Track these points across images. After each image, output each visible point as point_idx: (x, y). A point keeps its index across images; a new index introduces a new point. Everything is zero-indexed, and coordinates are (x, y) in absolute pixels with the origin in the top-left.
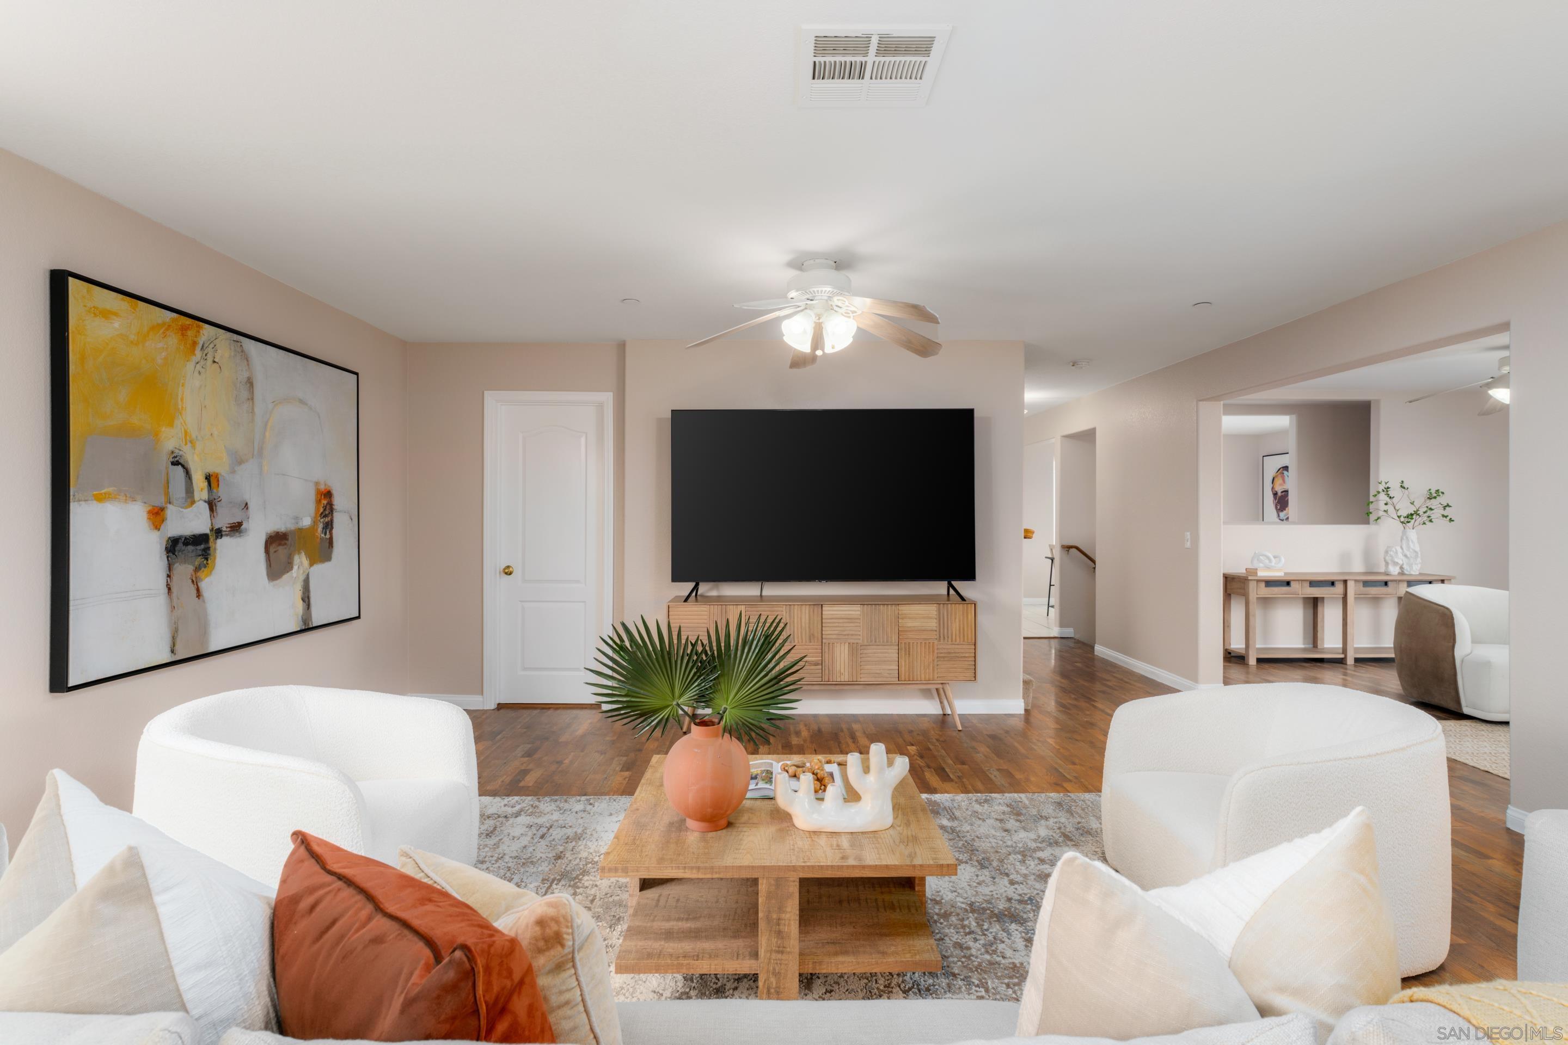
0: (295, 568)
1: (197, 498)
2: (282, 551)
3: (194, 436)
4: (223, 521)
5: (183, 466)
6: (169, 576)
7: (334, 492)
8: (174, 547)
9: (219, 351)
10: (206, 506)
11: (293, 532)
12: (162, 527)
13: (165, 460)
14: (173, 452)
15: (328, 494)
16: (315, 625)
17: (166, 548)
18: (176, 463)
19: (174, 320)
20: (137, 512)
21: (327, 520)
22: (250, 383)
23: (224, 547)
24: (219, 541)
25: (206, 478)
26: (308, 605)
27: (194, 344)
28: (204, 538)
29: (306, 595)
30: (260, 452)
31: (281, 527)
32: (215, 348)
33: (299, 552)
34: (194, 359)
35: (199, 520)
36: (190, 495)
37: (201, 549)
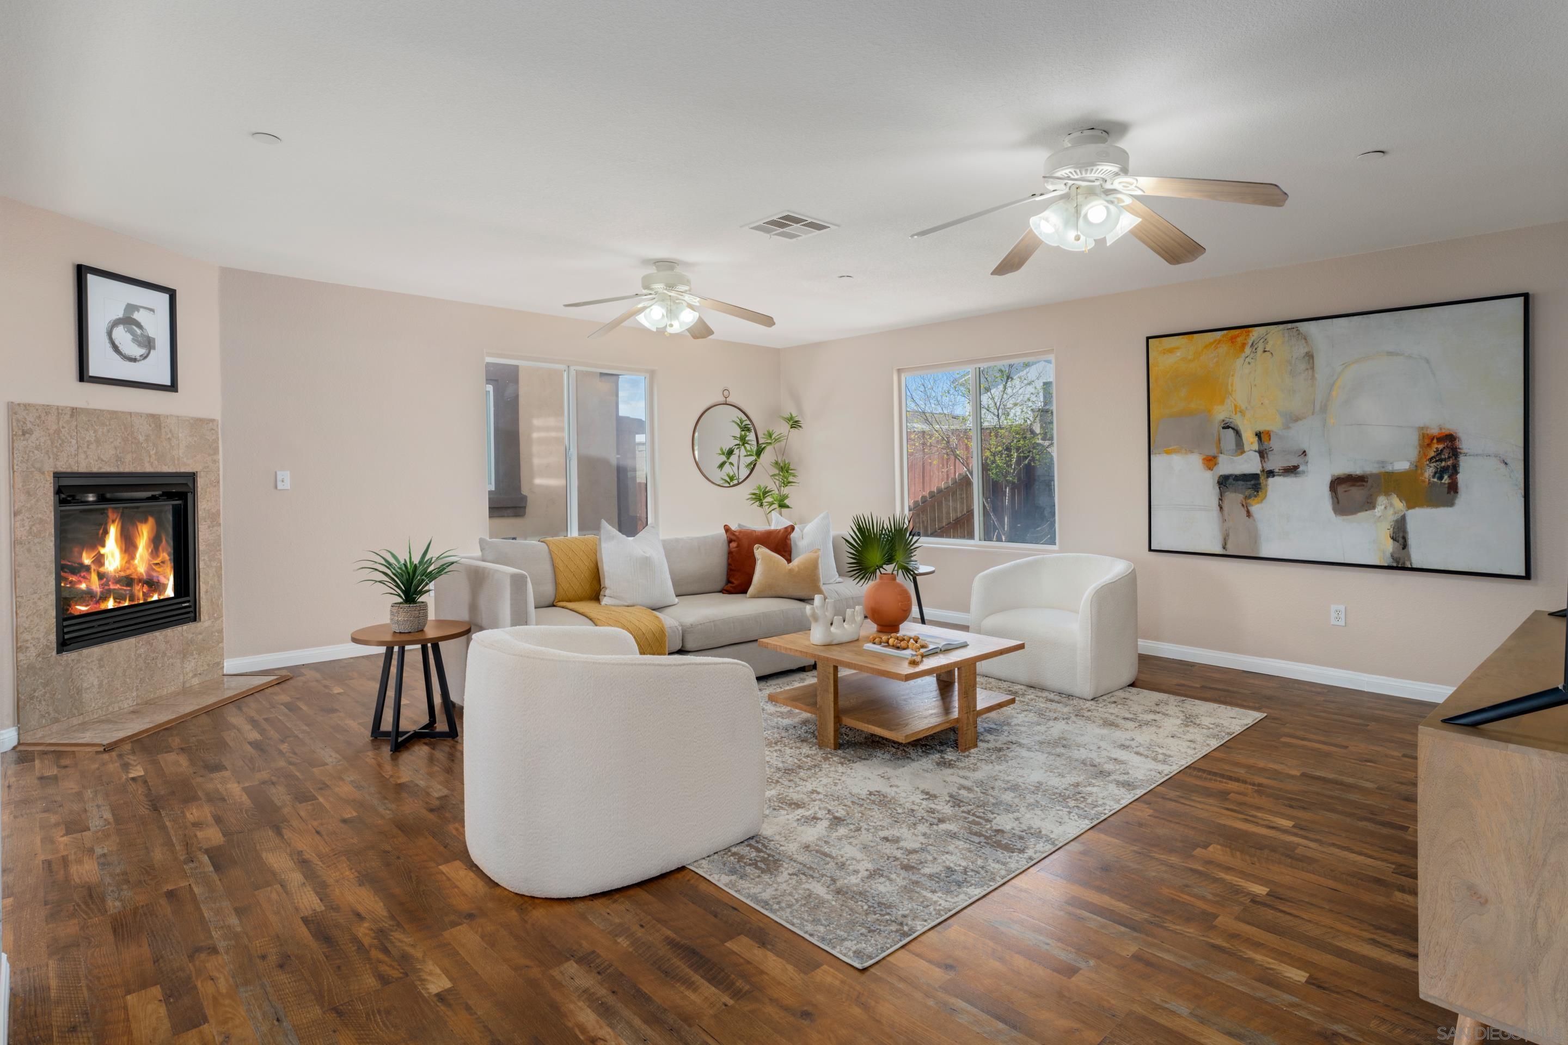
0: (1379, 509)
1: (1246, 448)
2: (1357, 493)
3: (1243, 407)
4: (1274, 463)
5: (1233, 429)
6: (1221, 499)
7: (1461, 434)
8: (1224, 482)
9: (1271, 343)
10: (1257, 454)
11: (1372, 475)
12: (1215, 468)
13: (1216, 426)
14: (1223, 421)
15: (1449, 440)
16: (1417, 565)
17: (1218, 482)
18: (1227, 427)
19: (1223, 336)
20: (1195, 460)
21: (1443, 464)
22: (1310, 356)
23: (1275, 485)
24: (1271, 480)
25: (1256, 435)
26: (1405, 546)
27: (1244, 345)
28: (1255, 477)
29: (1400, 535)
30: (1324, 409)
31: (1357, 470)
32: (1266, 341)
33: (1387, 494)
34: (1243, 355)
35: (1249, 464)
36: (1240, 447)
37: (1253, 484)
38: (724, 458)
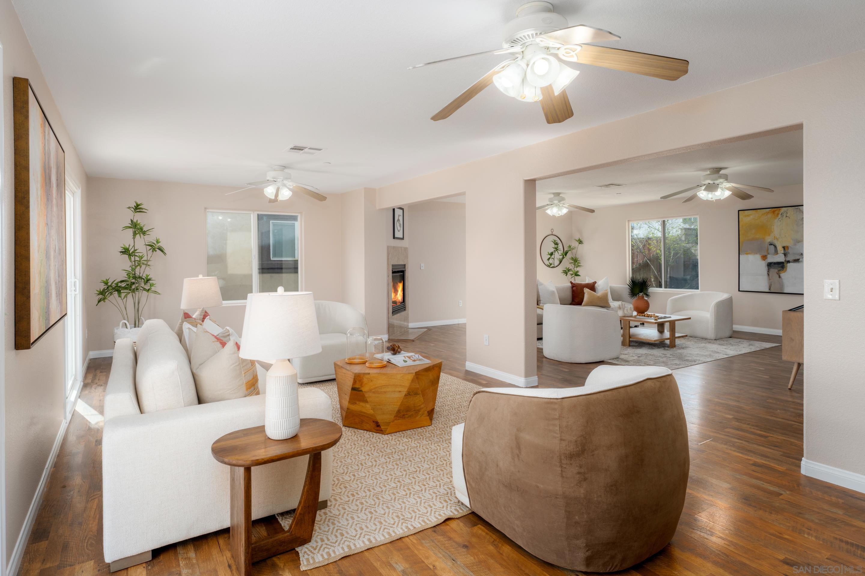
1: (779, 252)
3: (778, 237)
4: (790, 258)
5: (773, 245)
6: (768, 271)
8: (770, 265)
9: (789, 214)
10: (783, 255)
12: (766, 260)
13: (767, 244)
14: (770, 242)
17: (767, 265)
18: (771, 244)
19: (770, 211)
20: (758, 257)
23: (791, 267)
24: (788, 264)
25: (783, 247)
27: (778, 214)
28: (782, 263)
32: (787, 213)
34: (778, 218)
35: (780, 258)
36: (776, 252)
37: (781, 266)
38: (549, 256)
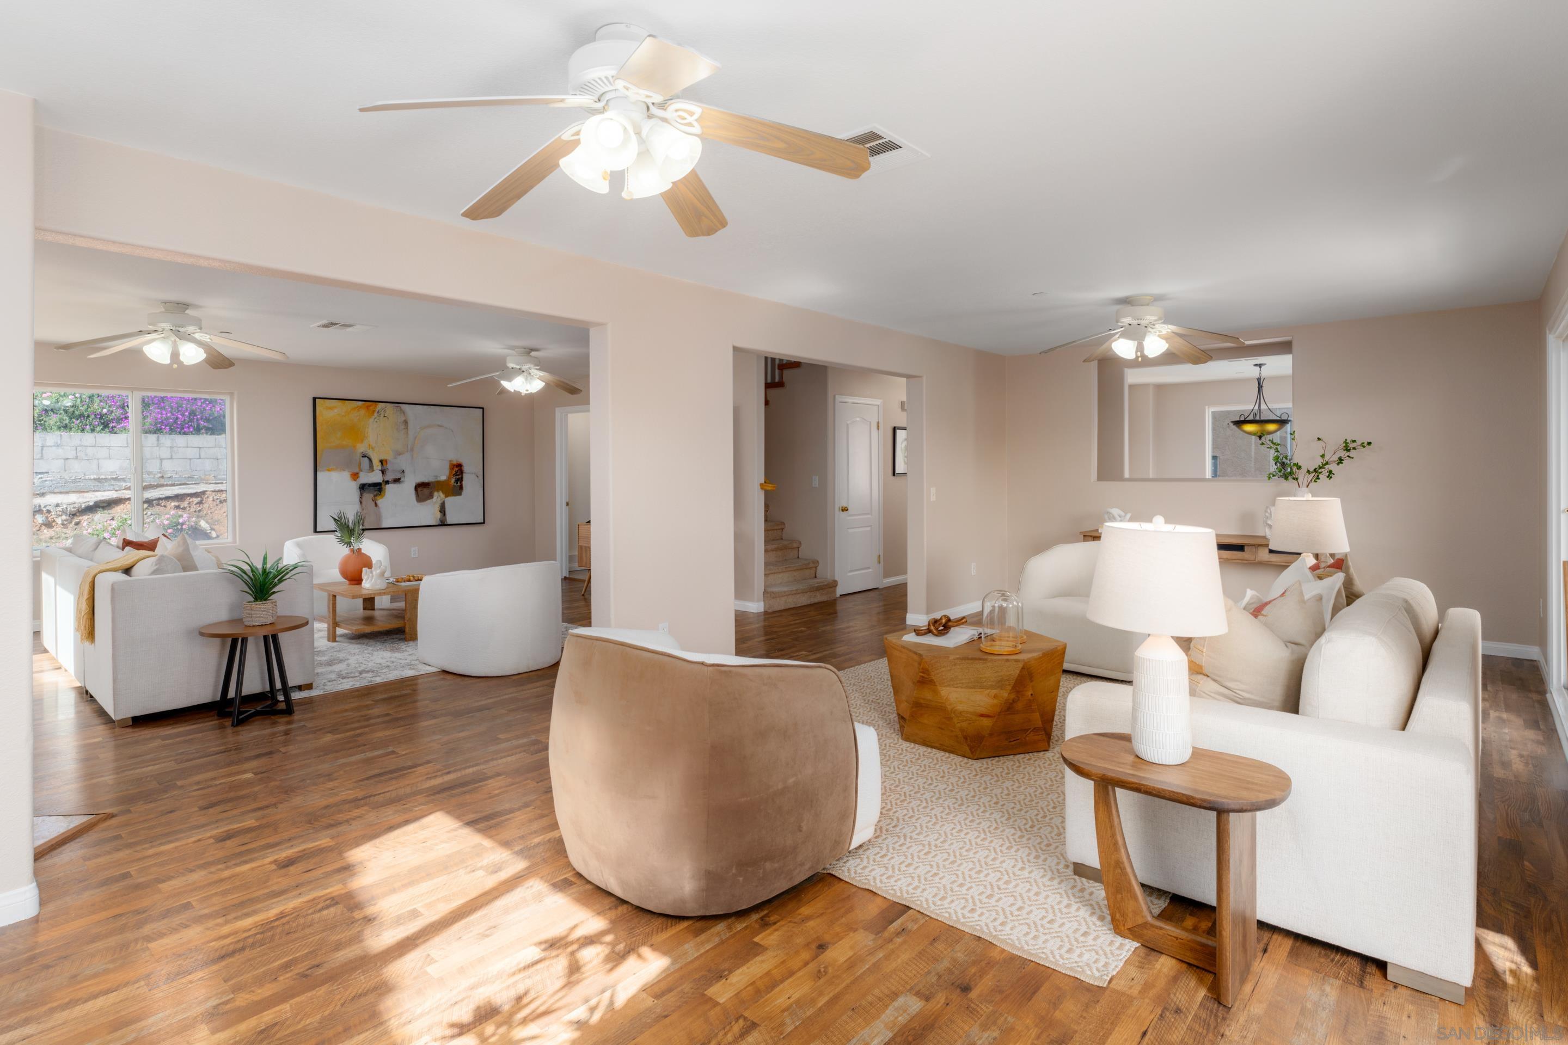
0: (435, 498)
1: (375, 468)
2: (426, 491)
3: (373, 446)
4: (389, 477)
5: (368, 458)
6: (361, 498)
7: (464, 464)
8: (363, 487)
9: (388, 412)
10: (381, 472)
11: (432, 482)
12: (358, 480)
13: (358, 456)
14: (363, 453)
15: (459, 466)
16: (449, 523)
17: (360, 488)
18: (364, 456)
19: (363, 404)
20: (346, 475)
21: (458, 477)
22: (406, 422)
23: (389, 488)
24: (387, 486)
25: (380, 462)
26: (444, 515)
27: (374, 411)
28: (379, 484)
29: (443, 510)
30: (412, 450)
31: (426, 480)
32: (385, 411)
33: (438, 491)
34: (373, 417)
35: (376, 477)
36: (371, 468)
37: (377, 488)
